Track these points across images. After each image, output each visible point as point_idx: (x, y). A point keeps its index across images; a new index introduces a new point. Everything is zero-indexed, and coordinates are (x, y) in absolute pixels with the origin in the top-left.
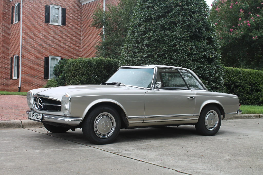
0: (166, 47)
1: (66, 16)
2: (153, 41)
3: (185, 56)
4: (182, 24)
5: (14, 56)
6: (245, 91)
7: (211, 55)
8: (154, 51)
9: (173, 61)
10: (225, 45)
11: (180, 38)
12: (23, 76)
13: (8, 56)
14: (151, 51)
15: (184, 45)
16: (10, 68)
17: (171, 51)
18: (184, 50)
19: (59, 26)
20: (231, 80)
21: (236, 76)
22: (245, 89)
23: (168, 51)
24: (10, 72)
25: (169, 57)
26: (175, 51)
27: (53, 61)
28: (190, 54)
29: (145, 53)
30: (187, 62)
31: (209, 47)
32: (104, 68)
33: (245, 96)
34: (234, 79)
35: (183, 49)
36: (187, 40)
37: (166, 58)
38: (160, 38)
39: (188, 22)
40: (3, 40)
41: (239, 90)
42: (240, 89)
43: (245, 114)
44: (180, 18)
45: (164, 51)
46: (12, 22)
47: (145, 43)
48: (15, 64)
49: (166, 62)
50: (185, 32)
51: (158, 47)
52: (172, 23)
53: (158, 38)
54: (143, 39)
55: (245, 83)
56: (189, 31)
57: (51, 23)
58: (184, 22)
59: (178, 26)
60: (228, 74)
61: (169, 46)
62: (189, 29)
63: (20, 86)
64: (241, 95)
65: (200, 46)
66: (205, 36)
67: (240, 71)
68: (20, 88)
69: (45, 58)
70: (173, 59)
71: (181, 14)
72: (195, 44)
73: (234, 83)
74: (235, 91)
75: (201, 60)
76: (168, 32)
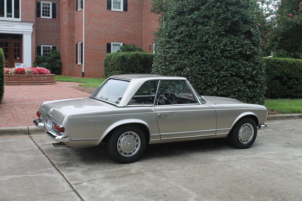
0: (197, 43)
1: (128, 1)
2: (185, 36)
3: (218, 53)
4: (217, 17)
5: (79, 43)
6: (299, 84)
7: (249, 51)
8: (185, 47)
9: (204, 58)
10: (284, 31)
11: (213, 33)
12: (86, 62)
13: (73, 42)
14: (182, 47)
15: (218, 40)
16: (75, 54)
17: (202, 47)
18: (217, 46)
19: (121, 12)
20: (283, 72)
21: (290, 67)
22: (300, 81)
23: (199, 47)
24: (75, 57)
25: (200, 54)
26: (207, 47)
27: (115, 47)
28: (223, 50)
29: (176, 49)
30: (219, 60)
31: (247, 41)
32: (139, 63)
33: (300, 88)
34: (287, 71)
35: (215, 45)
36: (221, 35)
37: (197, 55)
38: (191, 33)
39: (223, 15)
40: (69, 27)
41: (293, 83)
42: (294, 81)
43: (287, 113)
44: (215, 10)
45: (195, 48)
46: (77, 10)
47: (176, 38)
48: (79, 50)
49: (197, 59)
50: (219, 26)
51: (190, 43)
52: (206, 16)
53: (189, 33)
54: (175, 34)
55: (300, 74)
56: (224, 25)
57: (112, 9)
58: (219, 15)
59: (212, 20)
60: (281, 66)
61: (201, 42)
62: (225, 23)
63: (83, 72)
64: (295, 88)
65: (236, 41)
66: (243, 30)
67: (294, 62)
68: (83, 73)
69: (107, 44)
70: (204, 56)
71: (216, 6)
72: (230, 39)
73: (287, 75)
74: (288, 84)
75: (236, 57)
76: (200, 27)
